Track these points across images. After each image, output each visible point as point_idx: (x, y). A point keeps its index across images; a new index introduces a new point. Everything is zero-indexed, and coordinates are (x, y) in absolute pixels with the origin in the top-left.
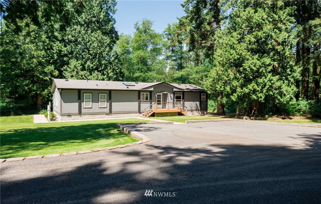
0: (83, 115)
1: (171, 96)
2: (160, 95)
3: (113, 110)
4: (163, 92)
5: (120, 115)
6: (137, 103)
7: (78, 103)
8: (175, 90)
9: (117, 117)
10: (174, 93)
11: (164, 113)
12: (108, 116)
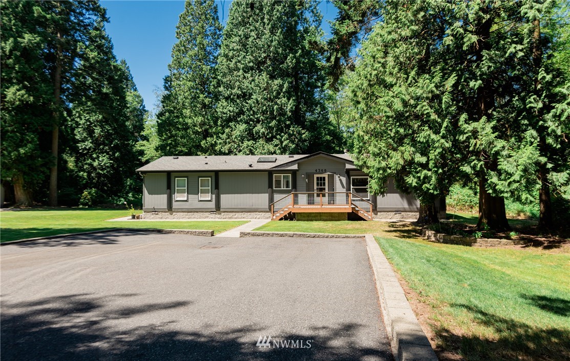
1: (340, 180)
3: (223, 205)
4: (322, 172)
5: (234, 214)
7: (166, 195)
8: (348, 166)
9: (230, 218)
10: (348, 173)
12: (213, 216)
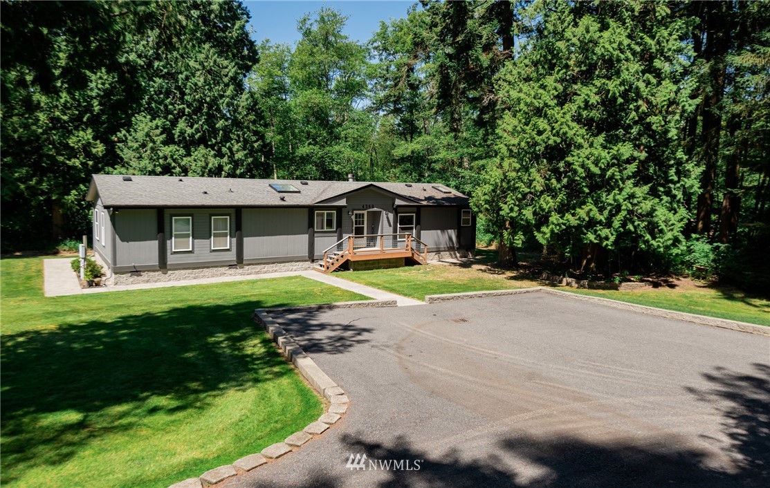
0: (170, 270)
1: (388, 218)
2: (363, 214)
3: (247, 255)
4: (370, 208)
5: (263, 266)
6: (307, 236)
7: (157, 242)
8: (398, 202)
9: (257, 273)
10: (396, 210)
11: (371, 260)
12: (233, 271)
